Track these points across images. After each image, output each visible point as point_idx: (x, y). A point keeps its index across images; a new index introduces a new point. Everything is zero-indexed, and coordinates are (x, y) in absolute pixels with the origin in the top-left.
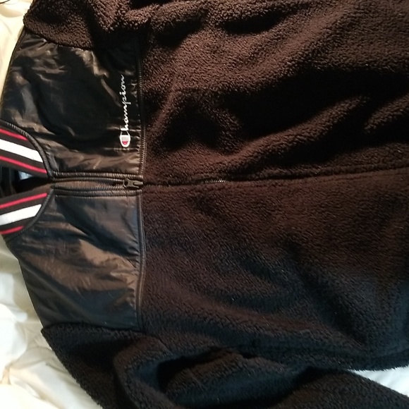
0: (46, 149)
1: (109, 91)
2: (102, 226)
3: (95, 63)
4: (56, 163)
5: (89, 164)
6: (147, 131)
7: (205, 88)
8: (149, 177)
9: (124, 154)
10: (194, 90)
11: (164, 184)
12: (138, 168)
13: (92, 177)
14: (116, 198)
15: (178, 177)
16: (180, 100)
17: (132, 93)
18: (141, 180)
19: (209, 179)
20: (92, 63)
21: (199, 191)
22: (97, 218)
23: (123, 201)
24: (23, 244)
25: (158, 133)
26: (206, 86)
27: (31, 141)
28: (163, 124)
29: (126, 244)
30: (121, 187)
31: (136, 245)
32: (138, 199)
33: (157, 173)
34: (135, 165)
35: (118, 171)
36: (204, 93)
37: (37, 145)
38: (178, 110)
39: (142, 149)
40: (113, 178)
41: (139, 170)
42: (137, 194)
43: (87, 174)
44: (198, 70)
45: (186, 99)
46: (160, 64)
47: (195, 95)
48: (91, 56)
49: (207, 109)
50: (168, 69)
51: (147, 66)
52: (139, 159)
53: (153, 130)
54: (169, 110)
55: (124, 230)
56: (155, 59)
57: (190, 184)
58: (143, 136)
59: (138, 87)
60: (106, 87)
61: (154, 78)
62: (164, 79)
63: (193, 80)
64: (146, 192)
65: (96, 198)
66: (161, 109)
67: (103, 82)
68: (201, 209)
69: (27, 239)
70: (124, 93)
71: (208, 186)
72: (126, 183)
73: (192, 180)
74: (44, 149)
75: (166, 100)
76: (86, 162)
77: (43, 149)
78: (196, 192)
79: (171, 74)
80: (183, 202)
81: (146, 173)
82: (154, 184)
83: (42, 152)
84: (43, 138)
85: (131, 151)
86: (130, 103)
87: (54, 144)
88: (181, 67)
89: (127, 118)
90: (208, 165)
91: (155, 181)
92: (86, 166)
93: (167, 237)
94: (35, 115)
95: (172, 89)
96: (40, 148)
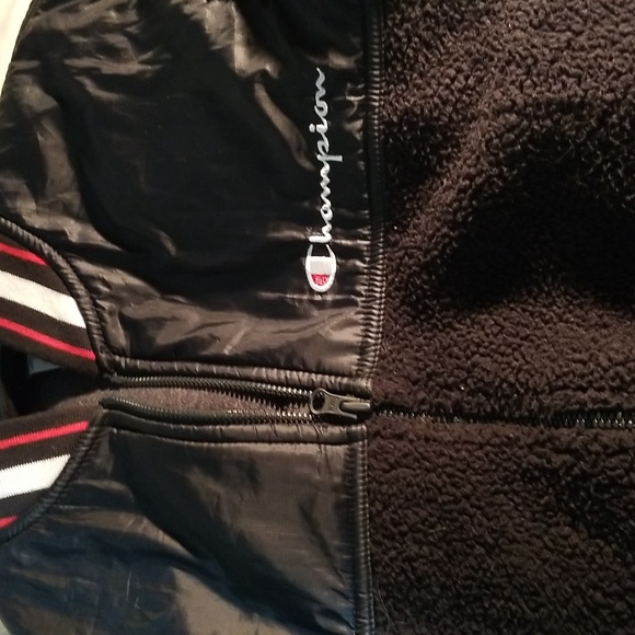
0: (97, 292)
1: (279, 120)
2: (241, 537)
3: (238, 37)
4: (122, 331)
5: (214, 338)
6: (387, 244)
7: (609, 96)
8: (391, 387)
9: (315, 313)
10: (566, 107)
11: (438, 412)
12: (355, 358)
13: (219, 376)
14: (286, 448)
15: (486, 394)
16: (513, 143)
17: (349, 127)
18: (363, 395)
19: (609, 413)
20: (231, 36)
21: (568, 451)
22: (225, 508)
23: (306, 460)
24: (14, 570)
25: (428, 251)
26: (611, 90)
27: (56, 268)
28: (445, 223)
29: (314, 600)
30: (303, 413)
31: (342, 605)
32: (352, 454)
33: (415, 374)
34: (347, 348)
35: (296, 363)
36: (607, 114)
37: (73, 278)
38: (500, 176)
39: (371, 298)
40: (278, 384)
41: (360, 364)
42: (349, 439)
43: (206, 368)
44: (582, 39)
45: (530, 138)
46: (441, 30)
47: (568, 123)
48: (229, 16)
49: (612, 170)
50: (468, 46)
51: (398, 39)
52: (359, 329)
53: (406, 241)
54: (470, 177)
55: (306, 553)
56: (427, 14)
57: (532, 420)
58: (374, 260)
59: (365, 106)
60: (269, 108)
61: (421, 75)
62: (453, 80)
63: (563, 71)
64: (377, 433)
65: (225, 445)
66: (439, 176)
67: (261, 94)
68: (570, 512)
69: (25, 557)
70: (323, 128)
71: (606, 437)
72: (319, 403)
73: (542, 409)
74: (92, 291)
75: (457, 145)
76: (204, 333)
77: (88, 293)
78: (557, 451)
79: (476, 62)
80: (505, 480)
81: (380, 373)
82: (407, 411)
83: (86, 300)
84: (91, 260)
85: (336, 304)
86: (340, 158)
87: (118, 278)
88: (519, 34)
89: (328, 203)
90: (605, 363)
91: (409, 401)
92: (204, 343)
93: (443, 587)
94: (72, 197)
95: (482, 107)
96: (81, 290)
